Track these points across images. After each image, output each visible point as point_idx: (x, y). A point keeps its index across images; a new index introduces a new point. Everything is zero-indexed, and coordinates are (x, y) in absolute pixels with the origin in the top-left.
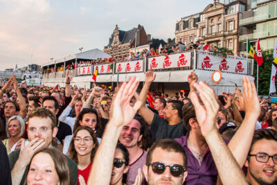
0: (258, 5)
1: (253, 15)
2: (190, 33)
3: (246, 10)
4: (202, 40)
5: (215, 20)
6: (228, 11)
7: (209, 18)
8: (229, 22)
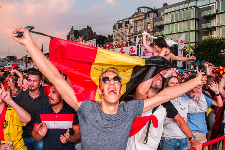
0: (165, 14)
1: (162, 20)
2: (123, 31)
3: (158, 16)
4: (131, 36)
5: (139, 23)
6: (147, 17)
7: (135, 21)
8: (148, 24)
